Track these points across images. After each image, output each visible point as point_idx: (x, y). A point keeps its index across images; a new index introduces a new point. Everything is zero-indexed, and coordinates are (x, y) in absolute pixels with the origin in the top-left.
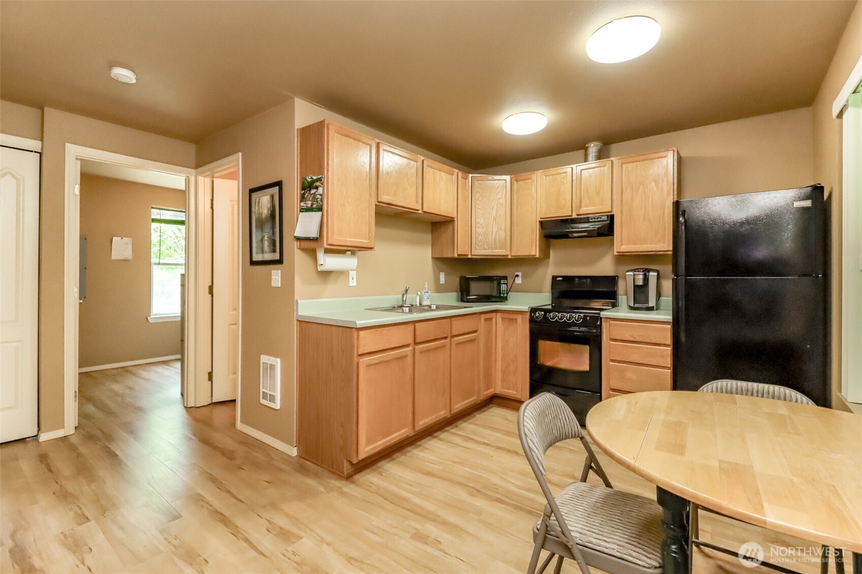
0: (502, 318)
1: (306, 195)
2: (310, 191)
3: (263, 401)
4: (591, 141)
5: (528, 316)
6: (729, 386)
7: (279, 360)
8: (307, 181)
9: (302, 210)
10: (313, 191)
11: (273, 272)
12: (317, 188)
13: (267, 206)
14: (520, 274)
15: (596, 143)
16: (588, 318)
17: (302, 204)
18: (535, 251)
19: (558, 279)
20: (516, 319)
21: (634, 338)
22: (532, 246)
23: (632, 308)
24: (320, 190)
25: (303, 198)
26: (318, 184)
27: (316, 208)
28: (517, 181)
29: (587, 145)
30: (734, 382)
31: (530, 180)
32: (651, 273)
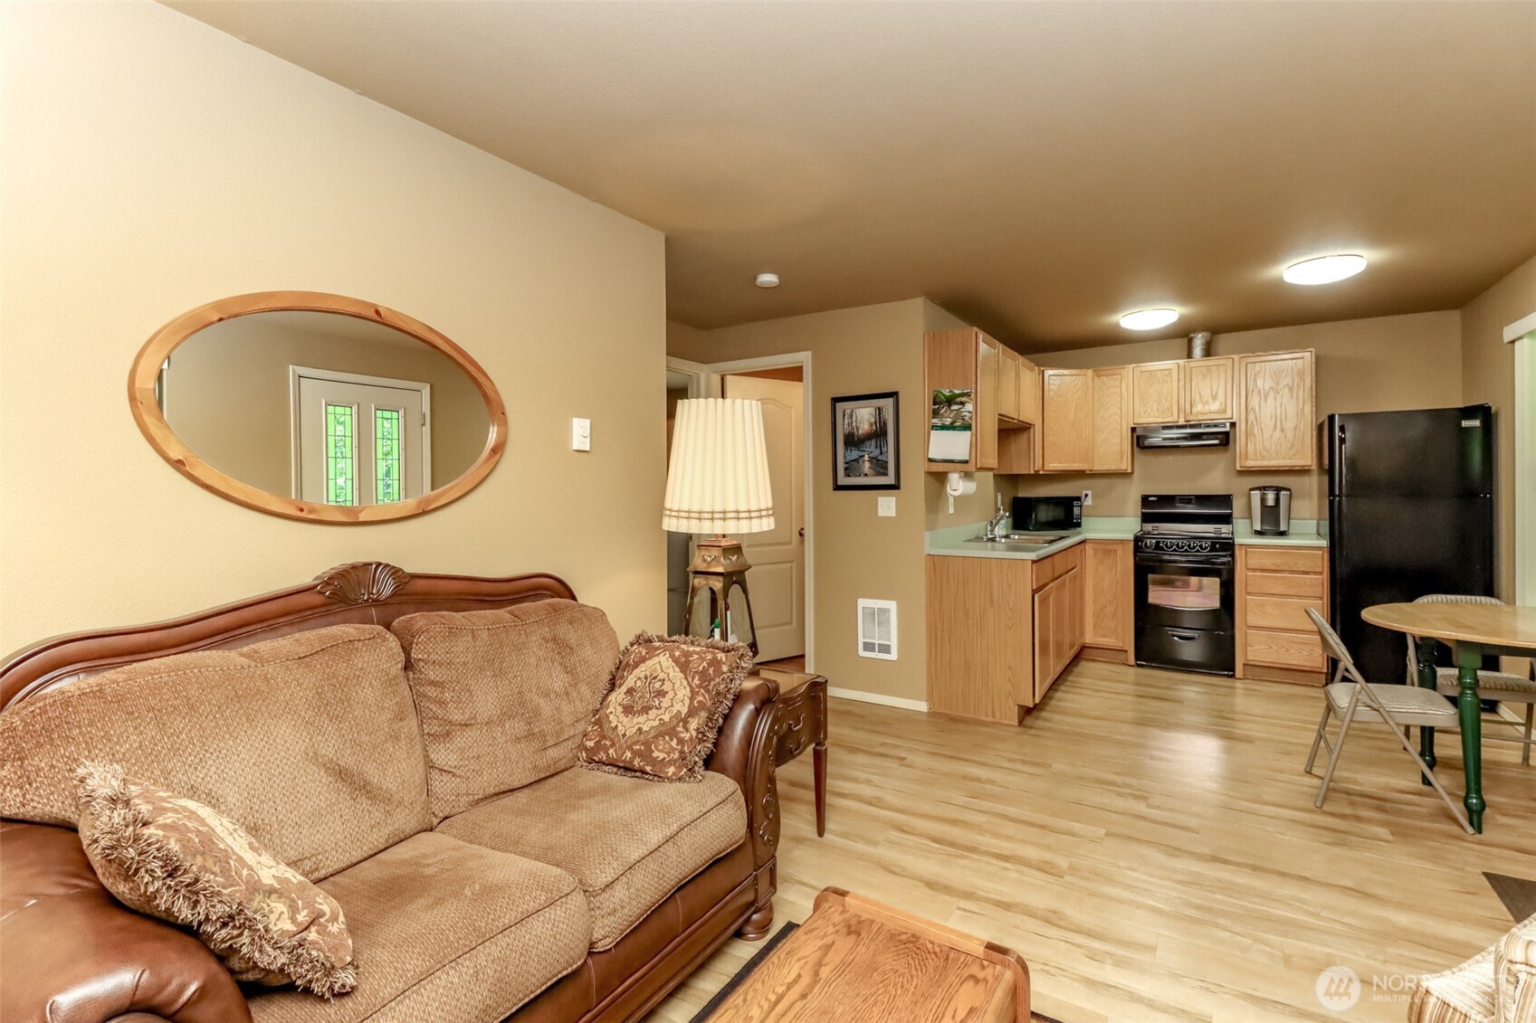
0: (1094, 549)
1: (942, 411)
2: (950, 406)
3: (862, 653)
4: (1196, 331)
5: (1131, 546)
6: (1440, 599)
7: (894, 603)
8: (944, 395)
9: (934, 427)
10: (955, 407)
11: (880, 499)
12: (963, 403)
13: (869, 420)
14: (1089, 493)
15: (1205, 334)
16: (1218, 546)
17: (935, 421)
18: (1125, 465)
19: (1150, 499)
20: (1116, 551)
21: (1278, 566)
22: (1122, 458)
23: (1260, 533)
24: (969, 407)
25: (935, 413)
26: (963, 399)
27: (959, 427)
28: (1098, 376)
29: (1192, 335)
30: (1444, 596)
31: (1119, 376)
32: (1283, 492)
